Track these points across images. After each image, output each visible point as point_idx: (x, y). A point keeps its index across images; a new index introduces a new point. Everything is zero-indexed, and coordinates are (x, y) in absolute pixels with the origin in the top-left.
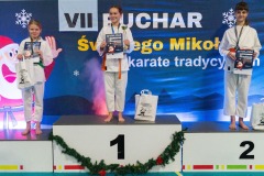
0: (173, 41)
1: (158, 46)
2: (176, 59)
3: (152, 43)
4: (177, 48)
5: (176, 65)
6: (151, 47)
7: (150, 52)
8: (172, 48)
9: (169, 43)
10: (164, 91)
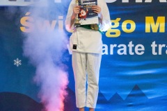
0: (149, 19)
1: (129, 26)
2: (154, 45)
3: (121, 22)
4: (155, 31)
5: (154, 53)
6: (120, 28)
7: (118, 34)
8: (147, 30)
9: (144, 22)
10: (136, 88)
